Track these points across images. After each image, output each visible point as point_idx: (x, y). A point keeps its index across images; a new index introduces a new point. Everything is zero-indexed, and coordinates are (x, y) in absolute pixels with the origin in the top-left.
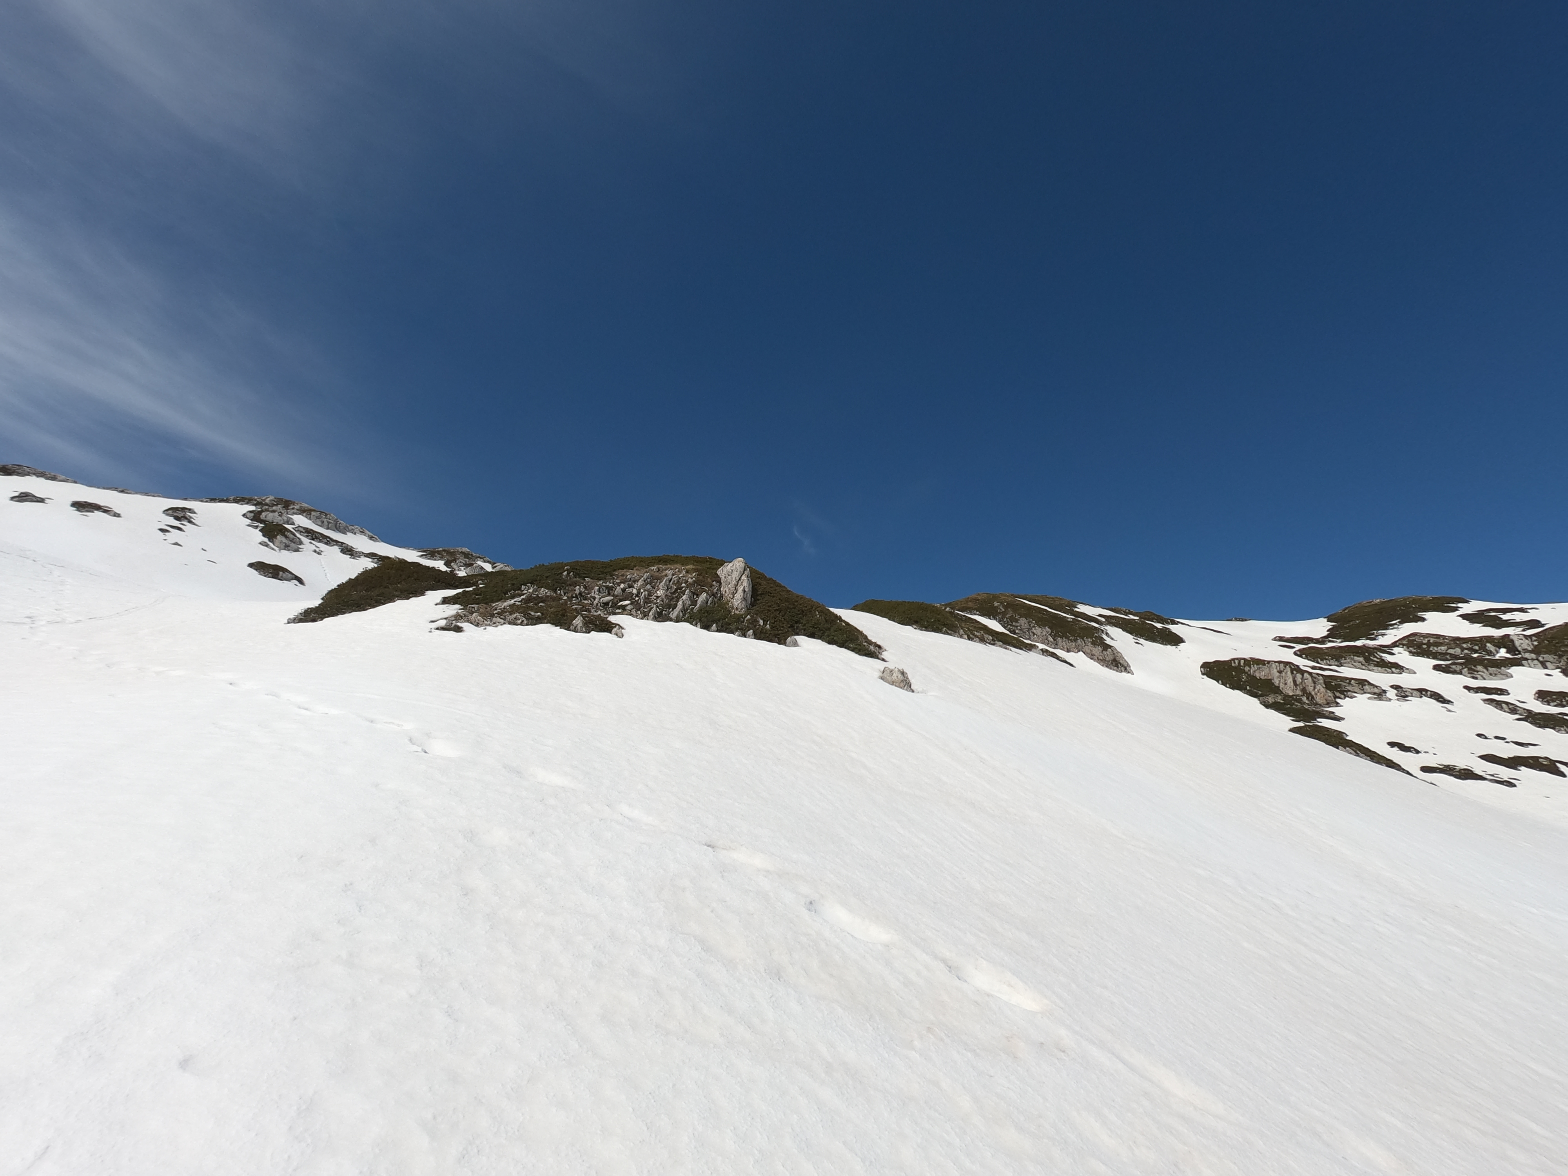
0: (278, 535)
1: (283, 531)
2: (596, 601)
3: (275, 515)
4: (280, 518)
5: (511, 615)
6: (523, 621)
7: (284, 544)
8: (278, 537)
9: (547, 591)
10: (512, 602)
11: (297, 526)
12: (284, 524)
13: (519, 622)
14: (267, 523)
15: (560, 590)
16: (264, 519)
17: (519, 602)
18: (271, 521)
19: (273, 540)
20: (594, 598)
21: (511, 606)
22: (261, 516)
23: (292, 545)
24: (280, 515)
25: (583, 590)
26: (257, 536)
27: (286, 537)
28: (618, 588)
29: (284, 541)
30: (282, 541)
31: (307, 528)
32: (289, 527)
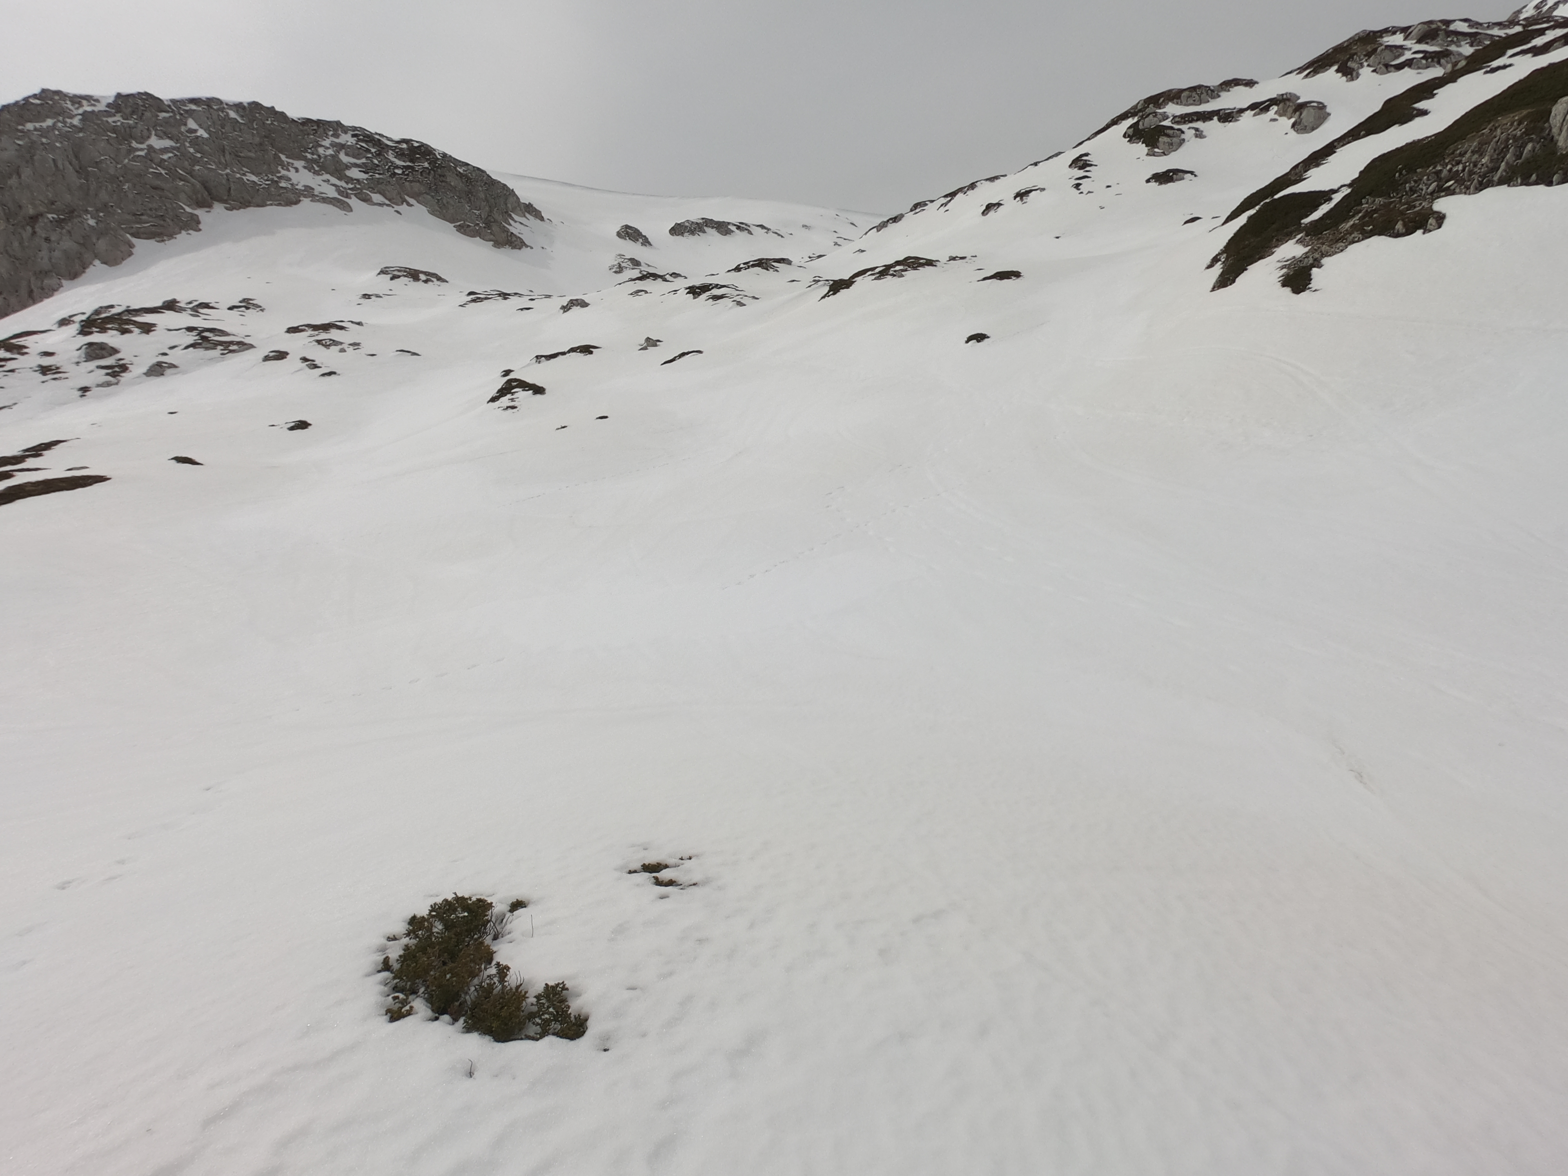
0: (1159, 138)
1: (1161, 131)
2: (1423, 192)
3: (1151, 119)
4: (1155, 119)
5: (1350, 236)
6: (1359, 238)
7: (1167, 144)
8: (1160, 139)
9: (1380, 199)
10: (1352, 223)
11: (1172, 118)
12: (1160, 121)
13: (1356, 239)
14: (1146, 130)
15: (1392, 193)
16: (1143, 127)
17: (1357, 220)
18: (1149, 126)
19: (1157, 145)
20: (1422, 190)
21: (1352, 226)
22: (1140, 127)
23: (1174, 140)
24: (1154, 116)
25: (1413, 184)
26: (1141, 148)
27: (1168, 136)
28: (1445, 170)
29: (1166, 141)
30: (1164, 142)
31: (1182, 115)
32: (1167, 123)
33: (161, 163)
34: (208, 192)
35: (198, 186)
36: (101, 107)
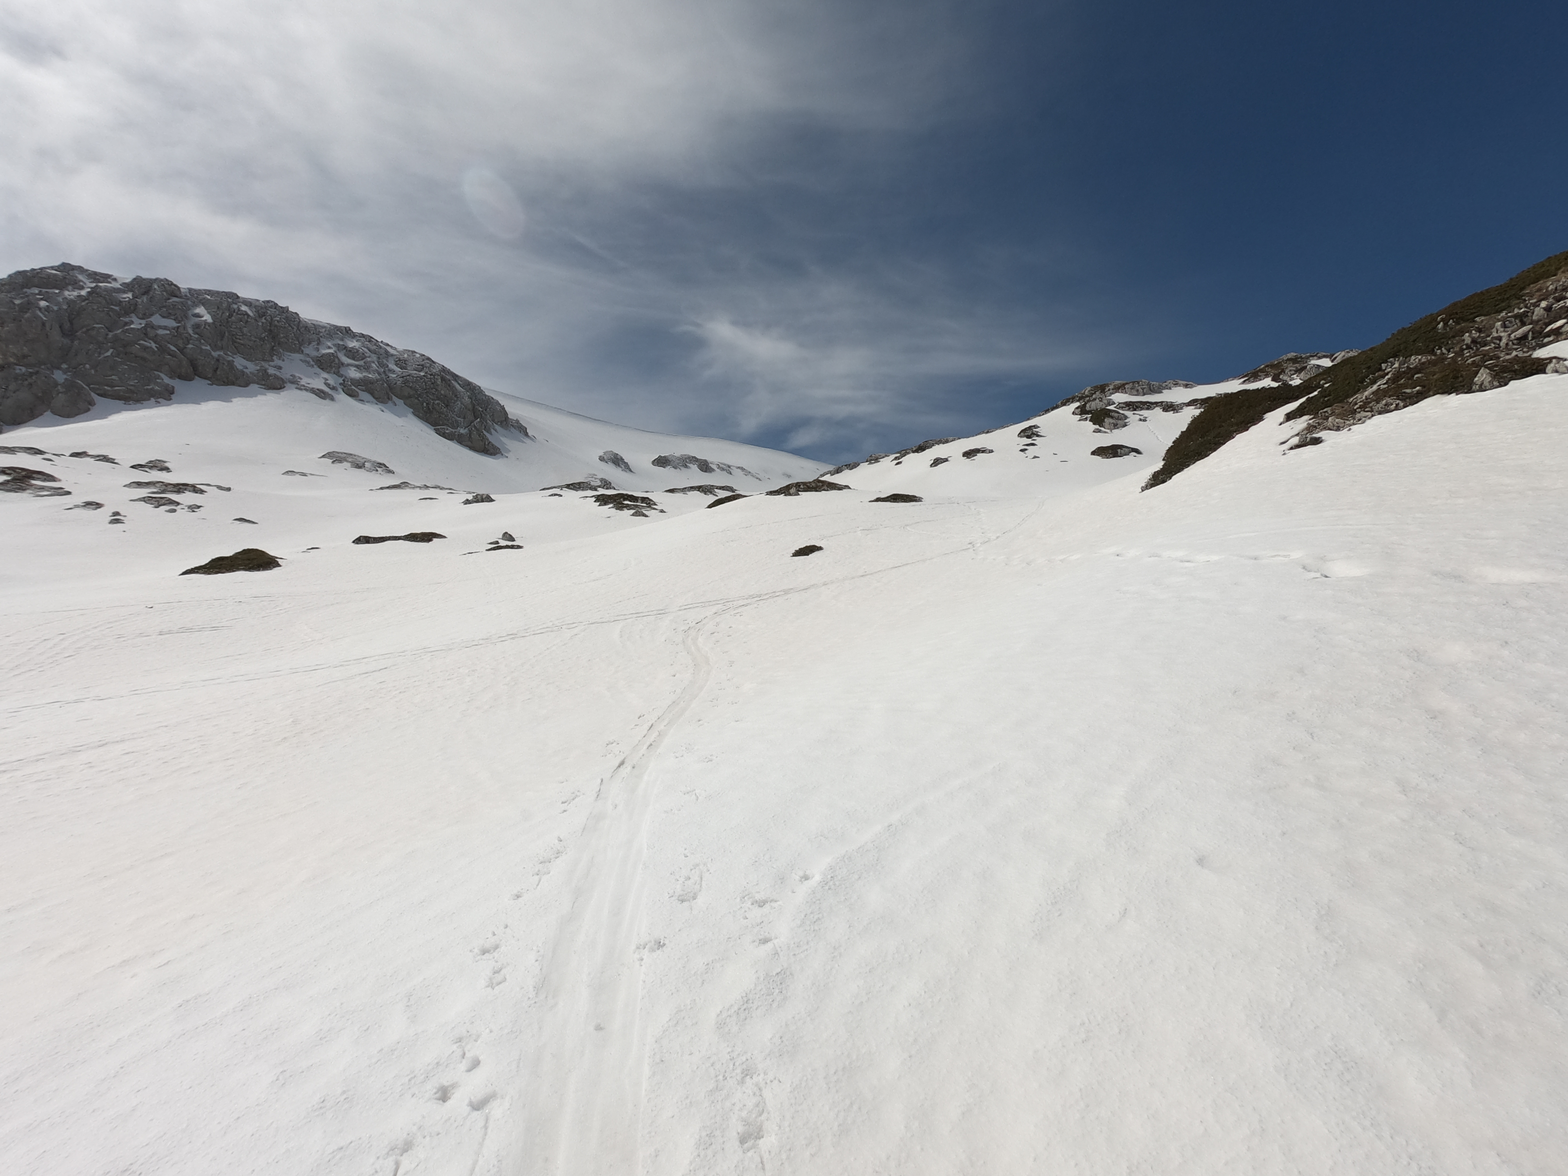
0: (1105, 418)
1: (1107, 413)
2: (1505, 340)
3: (1097, 403)
4: (1101, 403)
5: (1378, 403)
6: (1397, 405)
7: (1113, 424)
8: (1106, 420)
9: (1420, 357)
10: (1375, 387)
11: (1117, 404)
12: (1107, 406)
13: (1393, 407)
14: (1092, 412)
15: (1439, 349)
16: (1090, 409)
17: (1384, 384)
18: (1095, 409)
19: (1103, 424)
20: (1500, 338)
21: (1375, 393)
22: (1086, 408)
23: (1119, 422)
24: (1100, 401)
25: (1476, 335)
26: (1090, 426)
27: (1112, 417)
28: (1537, 309)
29: (1112, 422)
30: (1110, 422)
31: (1126, 402)
32: (1111, 407)
33: (155, 339)
34: (193, 368)
35: (184, 362)
36: (116, 285)
